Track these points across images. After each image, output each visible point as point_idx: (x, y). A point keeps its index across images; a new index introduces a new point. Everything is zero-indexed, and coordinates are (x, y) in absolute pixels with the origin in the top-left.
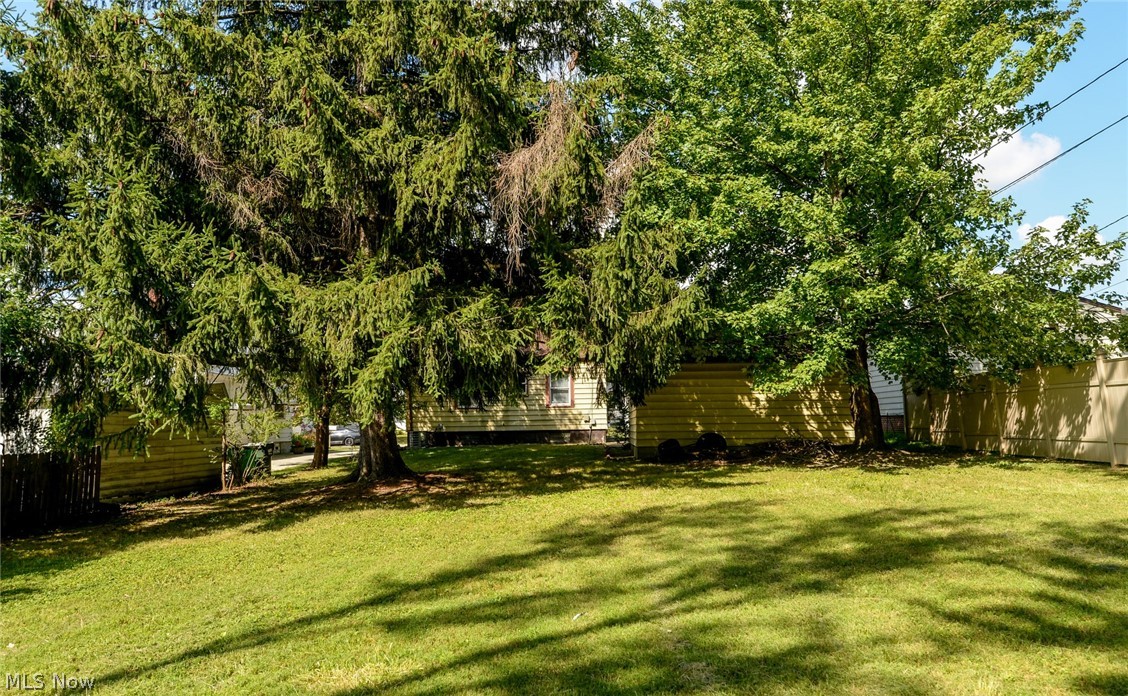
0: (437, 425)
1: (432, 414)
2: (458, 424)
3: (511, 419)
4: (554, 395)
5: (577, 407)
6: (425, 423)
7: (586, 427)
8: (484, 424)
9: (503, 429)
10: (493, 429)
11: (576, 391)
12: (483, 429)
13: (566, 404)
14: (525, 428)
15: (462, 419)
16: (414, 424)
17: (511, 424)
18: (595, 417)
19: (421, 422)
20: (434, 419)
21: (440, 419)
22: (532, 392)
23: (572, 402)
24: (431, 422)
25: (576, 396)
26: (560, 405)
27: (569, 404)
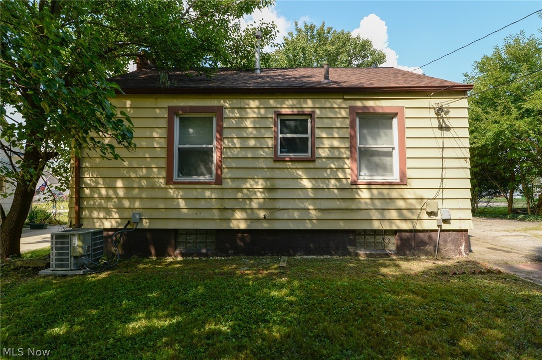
0: (128, 214)
1: (121, 193)
2: (173, 215)
3: (280, 205)
4: (364, 162)
5: (414, 184)
6: (107, 210)
7: (430, 224)
8: (227, 215)
9: (265, 226)
10: (243, 226)
11: (409, 153)
12: (223, 226)
13: (389, 179)
14: (309, 226)
15: (182, 203)
16: (86, 213)
17: (279, 215)
18: (448, 204)
19: (100, 208)
20: (126, 204)
21: (137, 204)
22: (323, 153)
23: (403, 176)
24: (120, 208)
25: (410, 164)
26: (378, 179)
27: (396, 177)
